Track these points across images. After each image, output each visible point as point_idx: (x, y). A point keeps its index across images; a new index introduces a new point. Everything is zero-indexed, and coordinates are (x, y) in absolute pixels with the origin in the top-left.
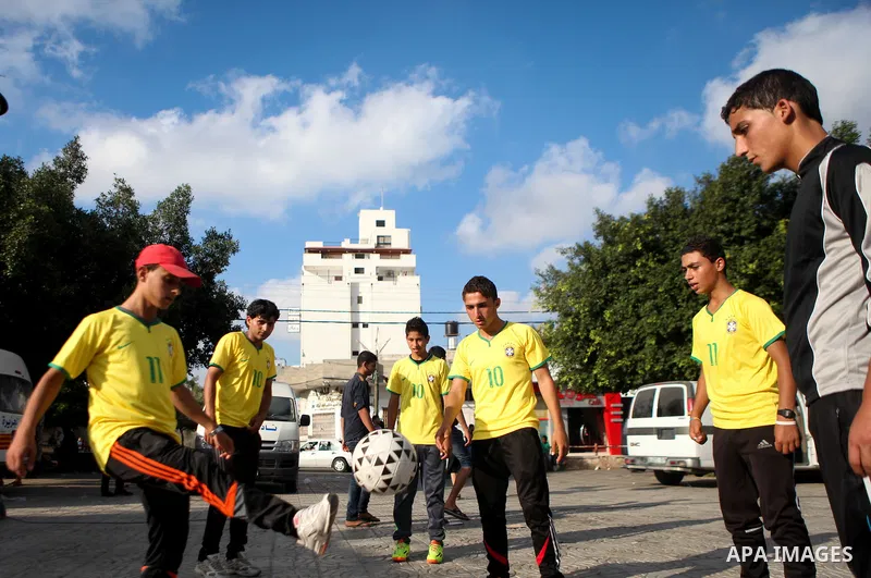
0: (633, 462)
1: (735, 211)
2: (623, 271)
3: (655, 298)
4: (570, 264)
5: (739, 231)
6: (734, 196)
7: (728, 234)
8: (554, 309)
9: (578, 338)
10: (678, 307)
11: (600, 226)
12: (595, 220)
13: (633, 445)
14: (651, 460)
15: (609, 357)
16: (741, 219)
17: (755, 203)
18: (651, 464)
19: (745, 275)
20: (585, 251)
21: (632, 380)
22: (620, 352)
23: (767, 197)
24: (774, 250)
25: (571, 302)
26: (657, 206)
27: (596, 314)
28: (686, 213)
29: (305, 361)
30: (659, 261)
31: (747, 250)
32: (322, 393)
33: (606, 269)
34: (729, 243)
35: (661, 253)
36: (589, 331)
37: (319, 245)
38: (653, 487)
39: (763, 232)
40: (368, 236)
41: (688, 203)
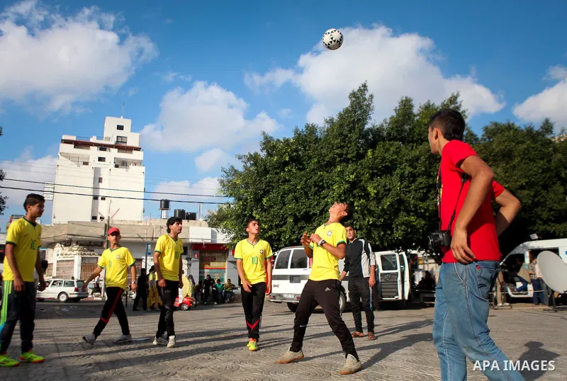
0: (274, 297)
1: (345, 142)
2: (277, 173)
3: (295, 192)
4: (244, 166)
5: (346, 154)
6: (345, 133)
7: (340, 155)
8: (231, 195)
9: (245, 215)
10: (309, 199)
11: (264, 144)
12: (262, 139)
13: (275, 286)
14: (285, 296)
15: (264, 229)
16: (348, 148)
17: (357, 139)
18: (284, 299)
19: (348, 182)
20: (254, 158)
21: (278, 245)
22: (271, 226)
23: (364, 135)
24: (365, 168)
25: (242, 191)
26: (300, 134)
27: (258, 200)
28: (317, 140)
29: (55, 221)
30: (298, 169)
31: (351, 167)
32: (65, 245)
33: (266, 172)
34: (341, 162)
35: (300, 164)
36: (252, 211)
37: (74, 138)
38: (286, 313)
39: (360, 156)
40: (110, 135)
41: (318, 134)
